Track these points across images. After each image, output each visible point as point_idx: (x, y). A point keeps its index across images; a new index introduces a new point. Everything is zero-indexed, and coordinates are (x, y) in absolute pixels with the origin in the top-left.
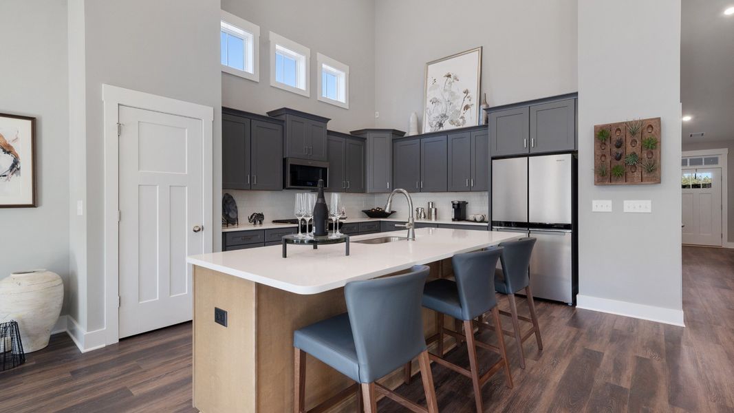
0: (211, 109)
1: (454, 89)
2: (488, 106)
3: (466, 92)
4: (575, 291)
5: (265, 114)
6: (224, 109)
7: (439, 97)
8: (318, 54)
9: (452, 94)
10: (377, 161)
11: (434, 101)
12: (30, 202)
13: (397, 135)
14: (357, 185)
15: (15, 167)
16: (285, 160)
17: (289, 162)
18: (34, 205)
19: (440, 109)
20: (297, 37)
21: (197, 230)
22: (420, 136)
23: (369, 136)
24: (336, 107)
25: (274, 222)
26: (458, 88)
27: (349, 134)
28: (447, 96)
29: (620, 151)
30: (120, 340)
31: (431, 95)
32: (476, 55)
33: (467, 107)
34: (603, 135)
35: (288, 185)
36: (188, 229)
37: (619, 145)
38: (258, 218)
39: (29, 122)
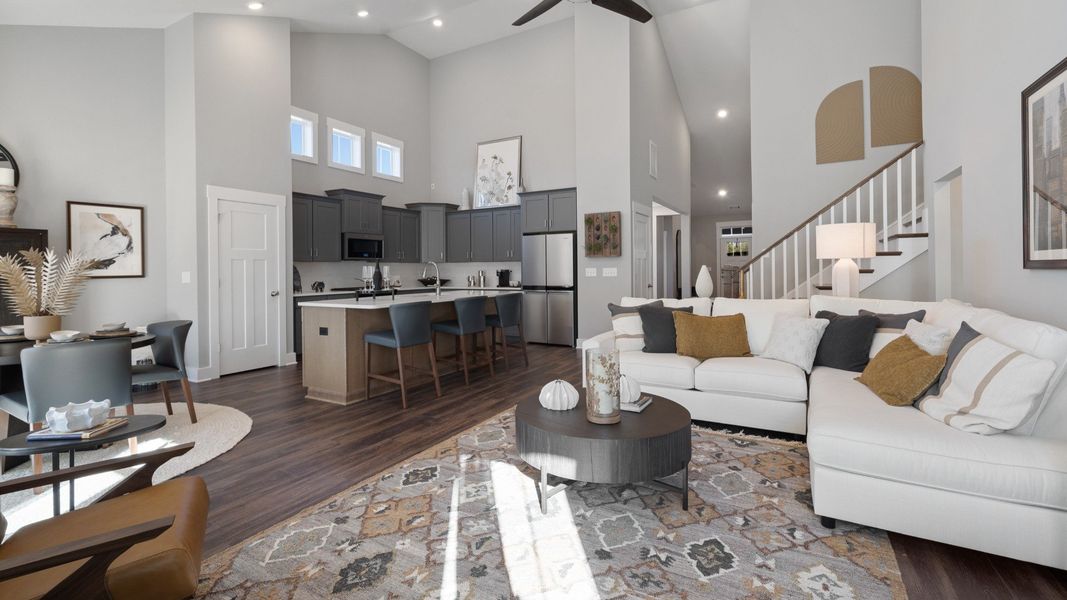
0: (285, 197)
1: (499, 170)
2: (524, 189)
3: (509, 174)
4: (576, 336)
5: (323, 194)
6: (294, 193)
7: (487, 176)
8: (373, 133)
9: (498, 174)
10: (432, 233)
11: (484, 179)
12: (140, 274)
13: (451, 209)
14: (413, 256)
15: (129, 247)
16: (343, 235)
17: (347, 237)
18: (143, 276)
19: (489, 187)
20: (352, 120)
21: (275, 295)
22: (471, 211)
23: (424, 210)
24: (391, 181)
25: (333, 290)
26: (503, 169)
27: (405, 207)
28: (494, 175)
29: (598, 233)
30: (221, 376)
31: (481, 173)
32: (517, 141)
33: (510, 187)
34: (590, 220)
35: (346, 256)
36: (267, 294)
37: (598, 229)
38: (320, 286)
39: (139, 211)
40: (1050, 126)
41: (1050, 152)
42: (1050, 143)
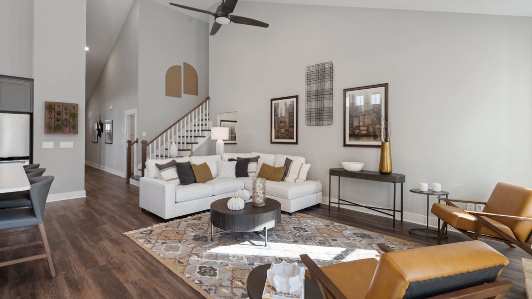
29: (59, 117)
34: (50, 107)
37: (59, 113)
40: (281, 111)
41: (281, 116)
42: (281, 114)
